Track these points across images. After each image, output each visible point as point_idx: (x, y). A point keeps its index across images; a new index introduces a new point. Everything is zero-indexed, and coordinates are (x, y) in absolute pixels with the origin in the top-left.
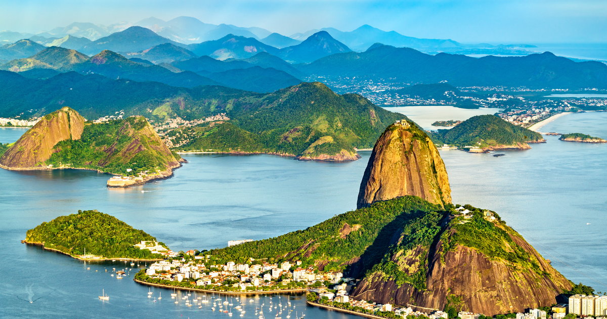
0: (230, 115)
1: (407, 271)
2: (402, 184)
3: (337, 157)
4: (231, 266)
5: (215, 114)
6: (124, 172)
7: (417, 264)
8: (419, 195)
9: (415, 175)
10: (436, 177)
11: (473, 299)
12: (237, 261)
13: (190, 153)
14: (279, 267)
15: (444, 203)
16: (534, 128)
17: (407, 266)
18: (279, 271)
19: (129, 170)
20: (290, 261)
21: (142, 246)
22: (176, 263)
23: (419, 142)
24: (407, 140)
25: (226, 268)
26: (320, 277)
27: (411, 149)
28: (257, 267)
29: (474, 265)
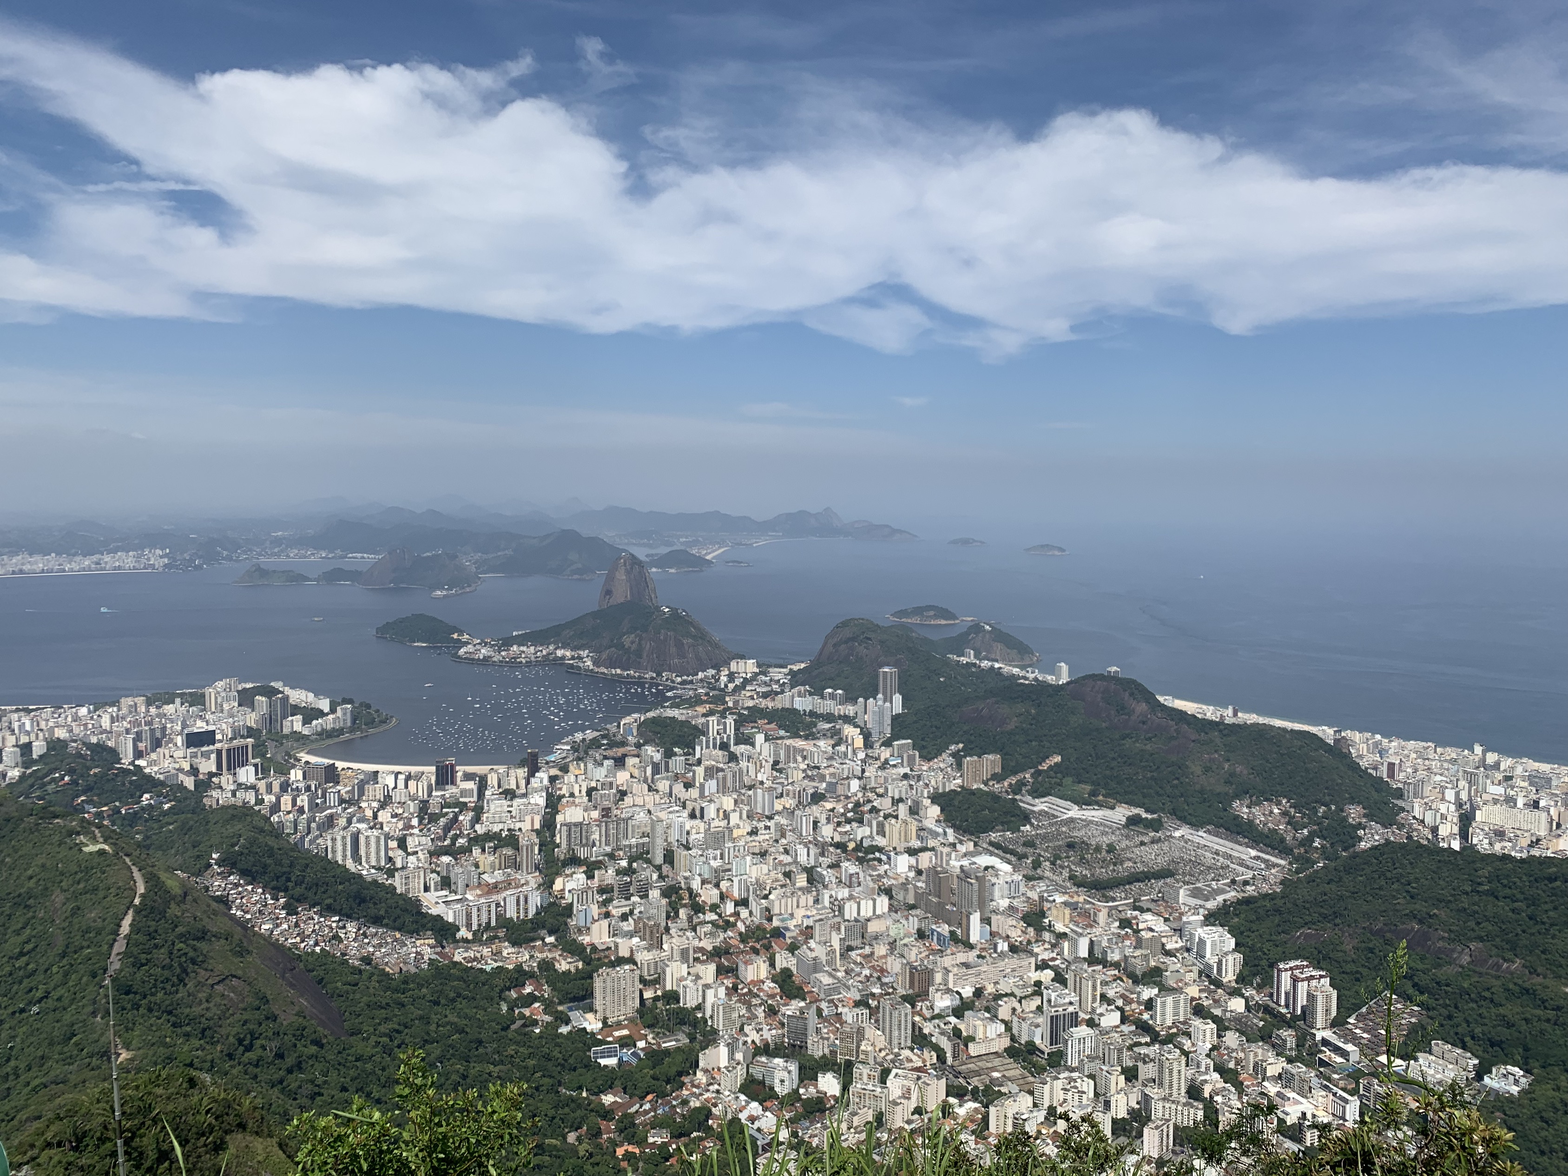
2: (626, 593)
4: (515, 648)
8: (637, 600)
9: (635, 588)
10: (648, 589)
13: (488, 575)
14: (547, 647)
15: (652, 604)
16: (708, 557)
18: (547, 650)
19: (446, 587)
20: (555, 644)
21: (455, 636)
22: (478, 647)
25: (511, 649)
26: (574, 653)
29: (672, 642)
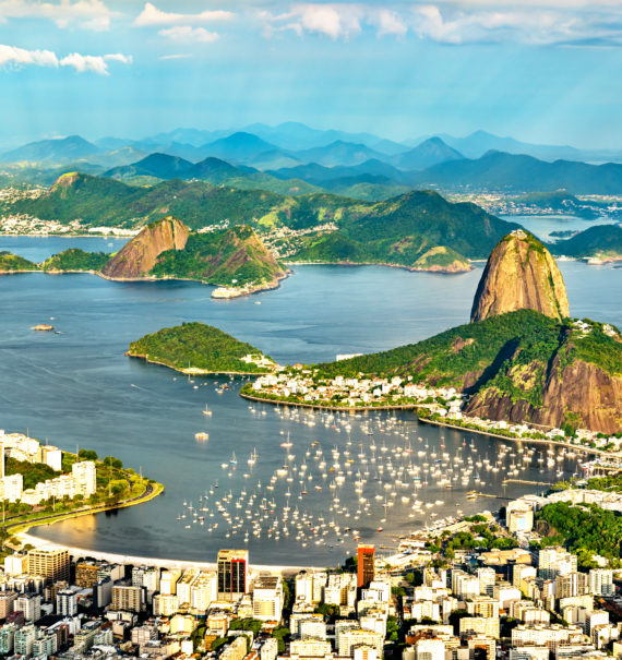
0: (339, 224)
1: (522, 387)
2: (518, 297)
3: (450, 268)
4: (339, 381)
5: (323, 223)
6: (230, 283)
7: (533, 379)
8: (535, 308)
9: (531, 288)
10: (553, 289)
11: (592, 417)
12: (346, 376)
13: (297, 263)
14: (390, 382)
15: (561, 316)
17: (523, 382)
18: (390, 386)
19: (234, 281)
20: (401, 376)
21: (248, 359)
23: (536, 252)
24: (523, 251)
25: (334, 382)
26: (432, 393)
27: (528, 260)
28: (366, 382)
29: (592, 381)
